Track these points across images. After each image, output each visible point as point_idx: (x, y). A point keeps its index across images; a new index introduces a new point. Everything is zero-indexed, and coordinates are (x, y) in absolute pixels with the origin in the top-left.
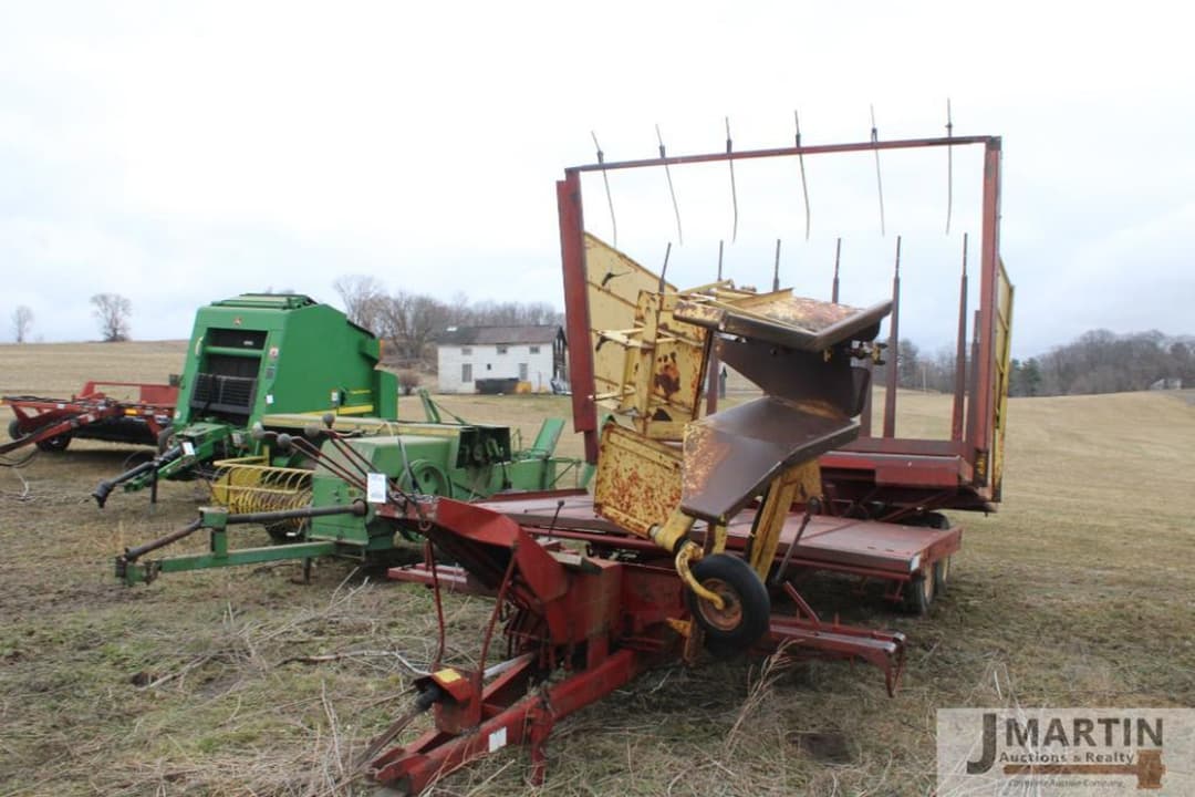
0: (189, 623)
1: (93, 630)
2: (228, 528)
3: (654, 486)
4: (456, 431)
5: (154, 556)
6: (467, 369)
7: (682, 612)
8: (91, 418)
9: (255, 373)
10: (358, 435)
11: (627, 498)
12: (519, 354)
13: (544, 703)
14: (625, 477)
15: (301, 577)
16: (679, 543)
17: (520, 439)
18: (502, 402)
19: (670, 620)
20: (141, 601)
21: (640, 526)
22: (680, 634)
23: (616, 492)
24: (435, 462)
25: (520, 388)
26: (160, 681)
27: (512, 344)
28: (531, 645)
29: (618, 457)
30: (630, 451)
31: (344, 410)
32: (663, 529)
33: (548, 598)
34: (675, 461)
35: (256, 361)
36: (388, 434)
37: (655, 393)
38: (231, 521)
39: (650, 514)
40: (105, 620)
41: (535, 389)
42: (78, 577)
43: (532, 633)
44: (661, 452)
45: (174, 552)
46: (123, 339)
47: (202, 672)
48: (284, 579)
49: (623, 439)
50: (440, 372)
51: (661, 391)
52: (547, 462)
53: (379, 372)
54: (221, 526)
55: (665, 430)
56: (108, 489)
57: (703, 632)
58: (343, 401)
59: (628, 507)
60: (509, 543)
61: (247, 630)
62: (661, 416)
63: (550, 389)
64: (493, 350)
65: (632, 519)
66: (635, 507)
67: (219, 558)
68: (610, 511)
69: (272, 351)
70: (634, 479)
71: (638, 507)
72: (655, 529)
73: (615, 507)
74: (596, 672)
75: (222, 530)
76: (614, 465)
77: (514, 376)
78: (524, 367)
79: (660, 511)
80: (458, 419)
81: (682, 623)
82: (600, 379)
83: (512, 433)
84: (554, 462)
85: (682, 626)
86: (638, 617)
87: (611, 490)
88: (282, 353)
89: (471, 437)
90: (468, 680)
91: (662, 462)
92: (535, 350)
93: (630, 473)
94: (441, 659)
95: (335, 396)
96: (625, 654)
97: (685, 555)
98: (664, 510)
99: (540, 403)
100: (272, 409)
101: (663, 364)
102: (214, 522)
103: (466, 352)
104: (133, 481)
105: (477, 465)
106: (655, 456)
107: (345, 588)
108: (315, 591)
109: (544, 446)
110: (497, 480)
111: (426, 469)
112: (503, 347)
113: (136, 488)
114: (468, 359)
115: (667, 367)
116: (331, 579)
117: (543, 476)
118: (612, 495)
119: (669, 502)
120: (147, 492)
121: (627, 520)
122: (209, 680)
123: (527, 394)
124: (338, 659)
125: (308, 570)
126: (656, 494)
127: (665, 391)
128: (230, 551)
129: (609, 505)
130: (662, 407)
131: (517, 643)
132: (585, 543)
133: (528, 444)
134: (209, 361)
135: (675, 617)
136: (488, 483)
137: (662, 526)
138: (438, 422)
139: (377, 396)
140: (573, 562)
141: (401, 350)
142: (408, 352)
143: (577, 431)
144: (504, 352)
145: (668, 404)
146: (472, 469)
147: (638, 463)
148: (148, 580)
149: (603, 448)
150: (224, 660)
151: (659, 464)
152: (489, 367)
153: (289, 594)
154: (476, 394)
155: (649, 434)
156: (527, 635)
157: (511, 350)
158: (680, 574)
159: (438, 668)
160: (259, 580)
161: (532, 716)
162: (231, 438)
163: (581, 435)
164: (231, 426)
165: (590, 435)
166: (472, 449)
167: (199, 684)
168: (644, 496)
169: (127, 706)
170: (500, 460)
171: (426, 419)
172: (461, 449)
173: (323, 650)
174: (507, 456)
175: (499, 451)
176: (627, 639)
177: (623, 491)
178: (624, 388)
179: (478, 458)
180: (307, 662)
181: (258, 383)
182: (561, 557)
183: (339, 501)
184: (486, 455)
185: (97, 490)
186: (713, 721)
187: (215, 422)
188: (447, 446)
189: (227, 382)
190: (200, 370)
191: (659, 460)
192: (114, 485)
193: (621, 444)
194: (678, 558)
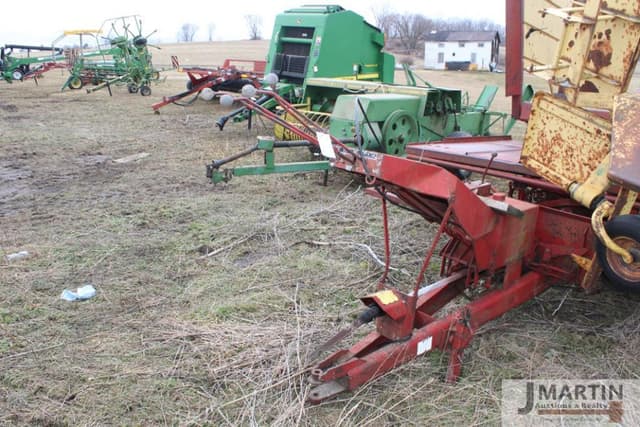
0: (247, 209)
1: (189, 211)
2: (275, 150)
3: (574, 147)
4: (425, 92)
5: (229, 166)
6: (441, 56)
7: (585, 250)
8: (223, 80)
9: (307, 53)
10: (363, 93)
11: (549, 155)
12: (471, 47)
13: (465, 321)
14: (549, 138)
15: (322, 181)
16: (597, 201)
17: (468, 98)
18: (460, 75)
19: (574, 255)
20: (224, 192)
21: (558, 178)
22: (581, 268)
23: (540, 148)
24: (409, 111)
25: (471, 67)
26: (215, 252)
27: (467, 41)
28: (459, 268)
29: (546, 121)
30: (557, 117)
31: (360, 77)
32: (581, 187)
33: (476, 237)
34: (597, 127)
35: (308, 45)
36: (381, 92)
37: (586, 68)
38: (275, 146)
39: (568, 169)
40: (198, 204)
41: (479, 68)
42: (195, 173)
43: (461, 258)
44: (585, 119)
45: (241, 164)
46: (259, 39)
47: (243, 247)
48: (312, 181)
49: (551, 106)
50: (426, 57)
51: (591, 65)
52: (484, 113)
53: (383, 54)
54: (270, 148)
55: (594, 100)
56: (225, 121)
57: (601, 270)
58: (360, 71)
59: (549, 161)
60: (447, 195)
61: (276, 219)
62: (589, 87)
63: (488, 68)
64: (456, 44)
65: (552, 172)
66: (555, 163)
67: (269, 168)
68: (533, 163)
69: (318, 39)
70: (557, 139)
71: (558, 163)
72: (574, 186)
73: (538, 161)
74: (511, 290)
75: (271, 151)
76: (541, 127)
77: (468, 60)
78: (474, 55)
79: (577, 168)
80: (427, 84)
81: (584, 260)
82: (527, 58)
83: (462, 94)
84: (489, 114)
85: (584, 262)
86: (548, 250)
87: (536, 146)
88: (323, 40)
89: (435, 96)
90: (404, 302)
91: (585, 127)
92: (481, 45)
93: (554, 135)
94: (385, 280)
95: (355, 68)
96: (532, 277)
97: (601, 212)
98: (581, 167)
99: (482, 76)
100: (316, 75)
101: (597, 40)
102: (266, 146)
103: (441, 45)
104: (238, 116)
105: (438, 114)
106: (579, 122)
107: (347, 191)
108: (329, 190)
109: (483, 104)
110: (451, 125)
111: (402, 116)
112: (462, 43)
113: (240, 120)
114: (441, 50)
115: (600, 43)
116: (341, 183)
117: (481, 123)
118: (537, 150)
119: (586, 161)
120: (247, 122)
121: (547, 172)
122: (247, 253)
123: (475, 71)
124: (330, 245)
125: (326, 177)
126: (575, 153)
127: (595, 65)
128: (276, 164)
129: (534, 158)
130: (590, 80)
131: (450, 264)
132: (508, 181)
133: (473, 101)
134: (283, 46)
135: (578, 254)
136: (444, 127)
137: (581, 184)
138: (414, 85)
139: (382, 69)
140: (501, 208)
141: (405, 45)
142: (408, 45)
143: (507, 95)
144: (463, 46)
145: (597, 77)
146: (434, 117)
147: (563, 127)
148: (226, 180)
149: (533, 112)
150: (260, 239)
151: (581, 129)
152: (454, 55)
153: (312, 192)
154: (445, 70)
155: (578, 104)
156: (458, 260)
157: (467, 44)
158: (595, 229)
159: (381, 288)
160: (297, 181)
161: (455, 329)
162: (293, 92)
163: (510, 98)
164: (294, 85)
165: (516, 99)
166: (435, 104)
167: (239, 256)
168: (565, 154)
169: (189, 270)
170: (454, 112)
171: (406, 83)
172: (427, 103)
173: (323, 237)
174: (458, 109)
175: (453, 106)
176: (536, 264)
177: (546, 148)
178: (559, 62)
179: (439, 110)
180: (311, 245)
181: (309, 59)
182: (490, 202)
183: (346, 135)
184: (444, 108)
185: (219, 121)
186: (598, 335)
187: (286, 83)
188: (419, 101)
189: (292, 59)
190: (277, 51)
191: (581, 125)
192: (227, 118)
193: (549, 110)
194: (594, 214)
